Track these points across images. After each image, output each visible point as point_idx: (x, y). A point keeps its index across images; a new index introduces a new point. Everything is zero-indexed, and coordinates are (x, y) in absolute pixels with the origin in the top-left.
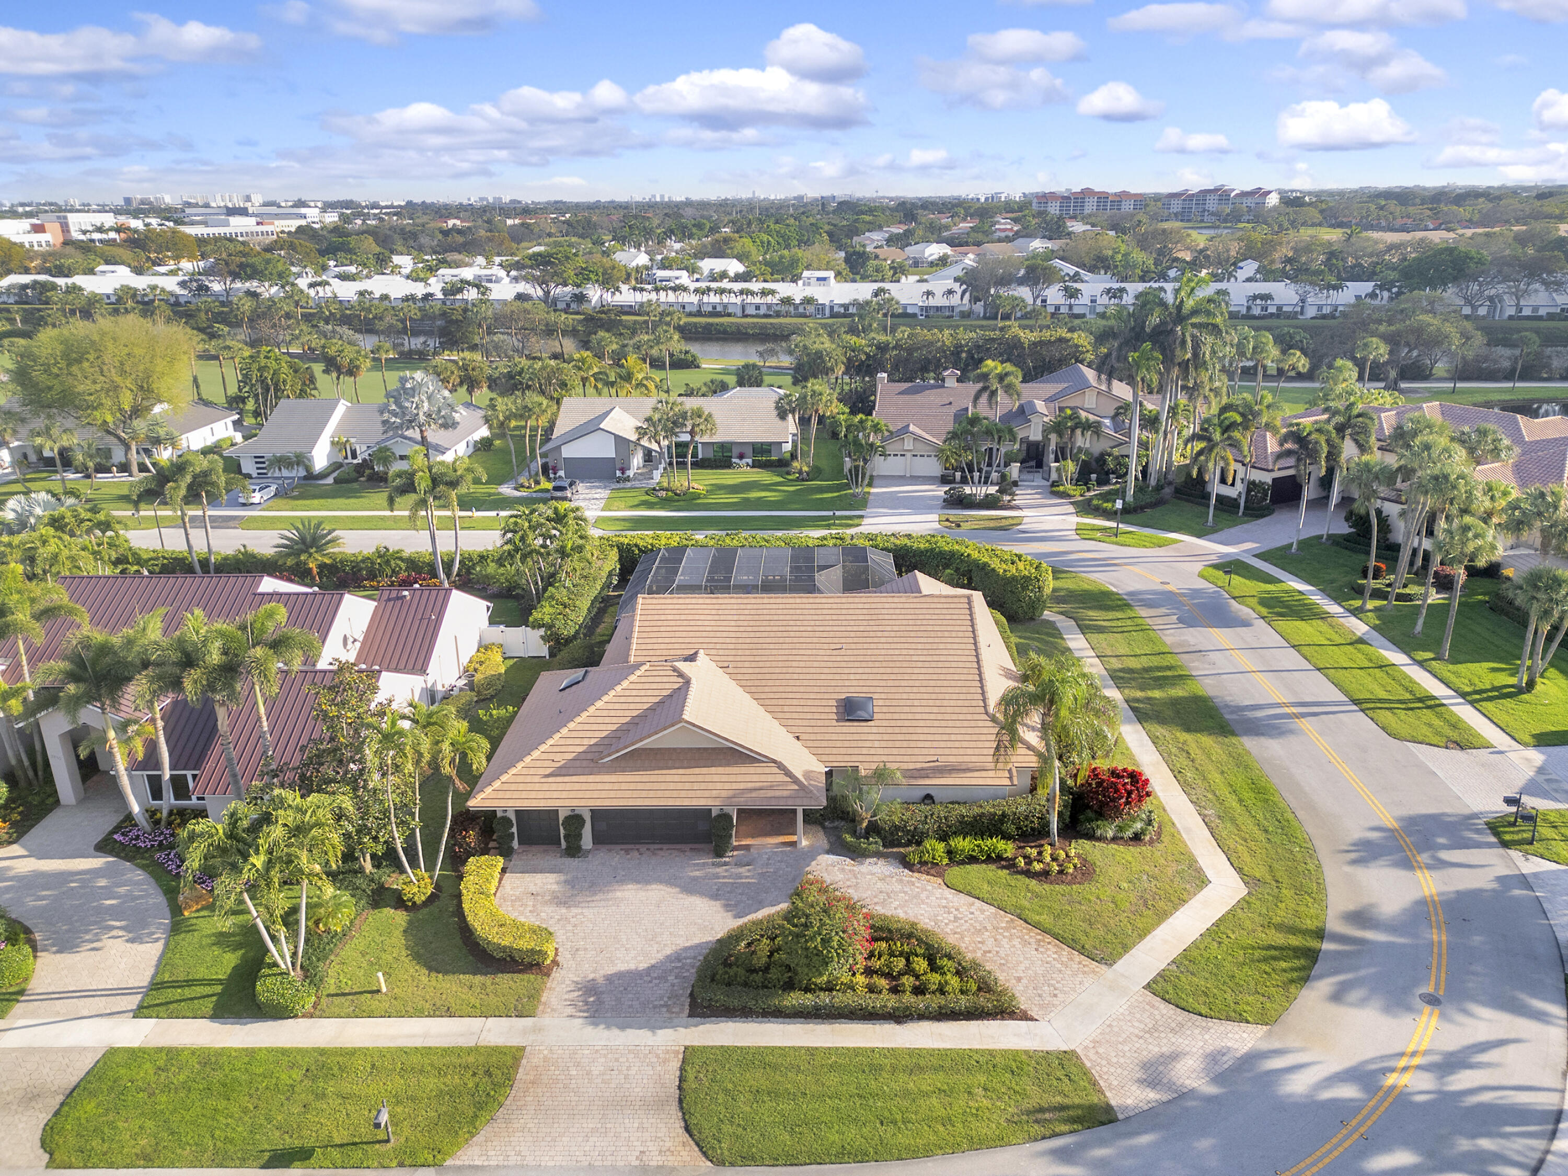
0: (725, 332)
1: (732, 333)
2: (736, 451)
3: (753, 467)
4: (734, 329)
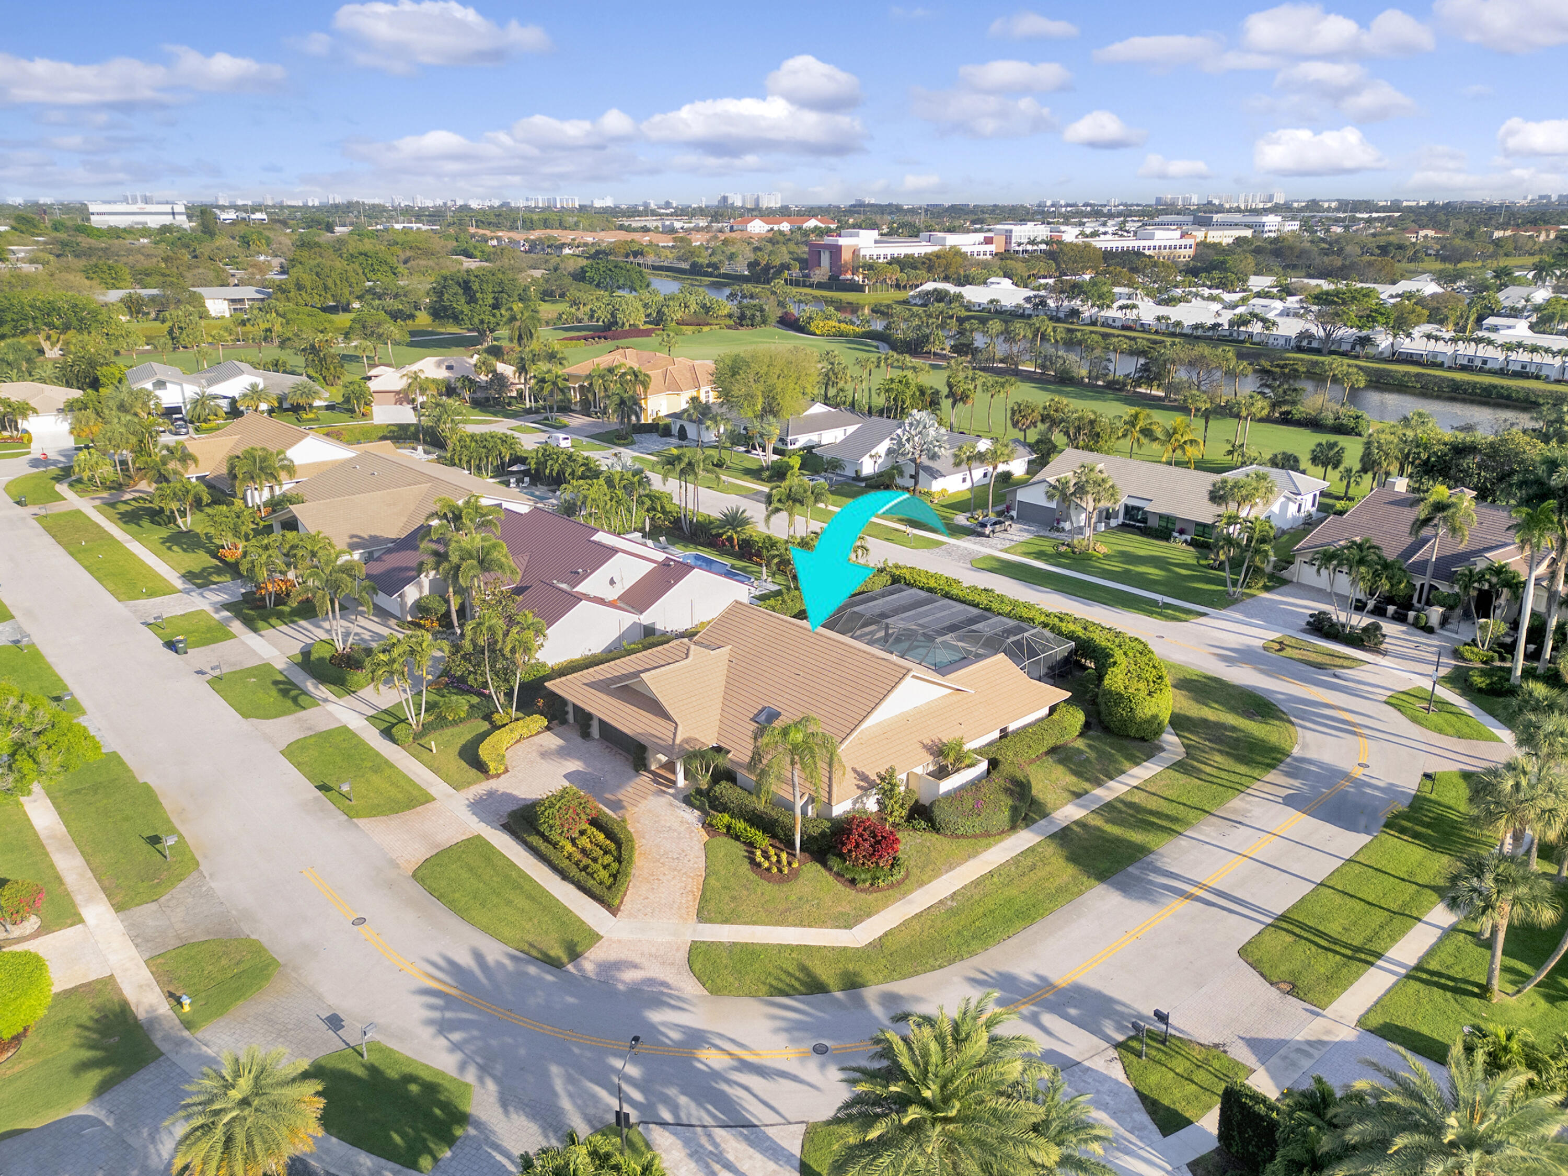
0: (1509, 397)
1: (1517, 400)
2: (1178, 527)
3: (1190, 544)
4: (1521, 396)
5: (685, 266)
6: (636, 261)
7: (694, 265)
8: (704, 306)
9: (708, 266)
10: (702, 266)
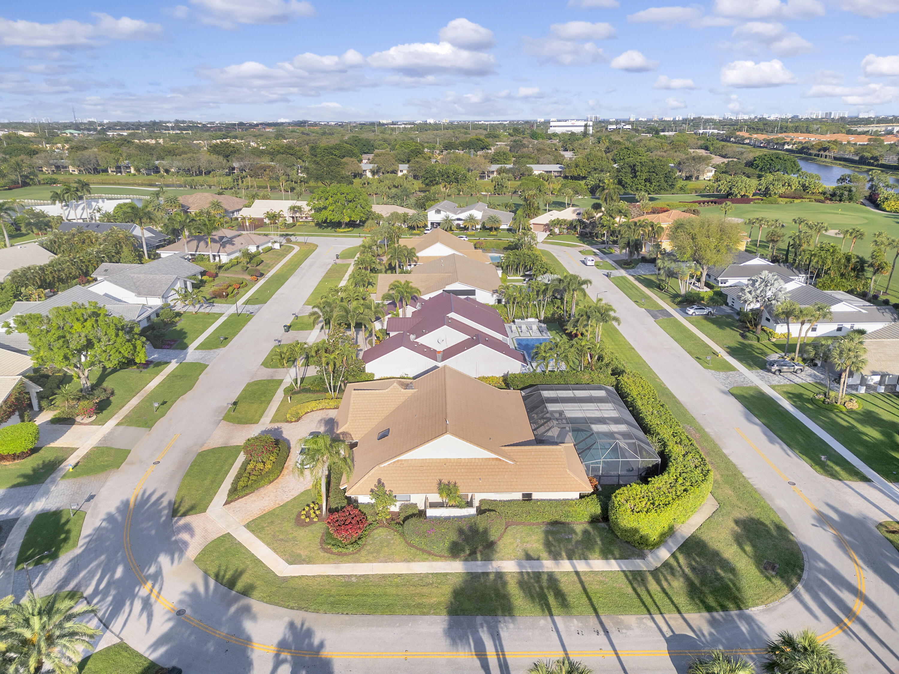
5: (857, 158)
6: (825, 153)
7: (862, 158)
8: (804, 186)
9: (872, 158)
10: (867, 158)
